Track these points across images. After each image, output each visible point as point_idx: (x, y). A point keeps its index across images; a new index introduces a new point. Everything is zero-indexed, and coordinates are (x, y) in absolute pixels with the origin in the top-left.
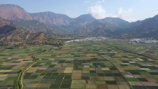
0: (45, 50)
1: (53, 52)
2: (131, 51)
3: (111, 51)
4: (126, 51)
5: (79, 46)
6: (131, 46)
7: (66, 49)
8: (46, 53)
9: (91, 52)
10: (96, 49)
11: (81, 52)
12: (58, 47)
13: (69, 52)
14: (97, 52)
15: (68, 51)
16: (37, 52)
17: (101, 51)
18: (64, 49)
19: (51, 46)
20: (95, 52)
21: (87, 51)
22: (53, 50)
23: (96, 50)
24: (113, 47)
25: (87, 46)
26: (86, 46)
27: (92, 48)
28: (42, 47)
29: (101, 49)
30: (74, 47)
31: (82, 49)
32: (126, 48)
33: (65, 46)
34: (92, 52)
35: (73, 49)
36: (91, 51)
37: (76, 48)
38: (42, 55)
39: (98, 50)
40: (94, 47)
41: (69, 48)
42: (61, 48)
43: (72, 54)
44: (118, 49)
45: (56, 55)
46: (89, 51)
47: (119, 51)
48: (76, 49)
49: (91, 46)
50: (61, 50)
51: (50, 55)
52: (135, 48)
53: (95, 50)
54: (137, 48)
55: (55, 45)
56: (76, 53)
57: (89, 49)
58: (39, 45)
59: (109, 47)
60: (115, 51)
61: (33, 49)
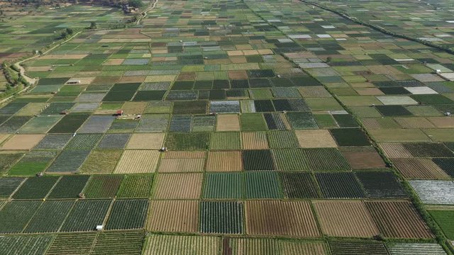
0: (70, 32)
1: (99, 37)
2: (398, 32)
3: (324, 31)
4: (379, 30)
5: (204, 10)
6: (389, 6)
7: (153, 22)
8: (70, 47)
9: (246, 34)
10: (267, 22)
11: (207, 38)
12: (126, 13)
13: (163, 37)
14: (271, 35)
15: (159, 31)
16: (33, 41)
17: (285, 29)
18: (147, 22)
19: (101, 8)
20: (263, 37)
21: (234, 32)
22: (103, 27)
23: (266, 29)
24: (326, 13)
25: (232, 7)
26: (229, 11)
27: (252, 18)
28: (64, 15)
29: (284, 21)
30: (183, 14)
31: (213, 23)
32: (374, 17)
33: (151, 10)
34: (251, 38)
35: (180, 21)
36: (246, 31)
37: (190, 17)
38: (49, 53)
39: (274, 27)
40: (257, 14)
41: (162, 20)
42: (135, 20)
43: (172, 49)
44: (346, 20)
45: (108, 55)
46: (239, 32)
47: (354, 29)
48: (189, 24)
49: (248, 8)
50: (132, 27)
51: (82, 57)
52: (406, 17)
53: (261, 29)
54: (415, 17)
55: (115, 6)
56: (188, 42)
57: (238, 24)
58: (57, 5)
59: (311, 13)
60: (338, 29)
61: (27, 26)
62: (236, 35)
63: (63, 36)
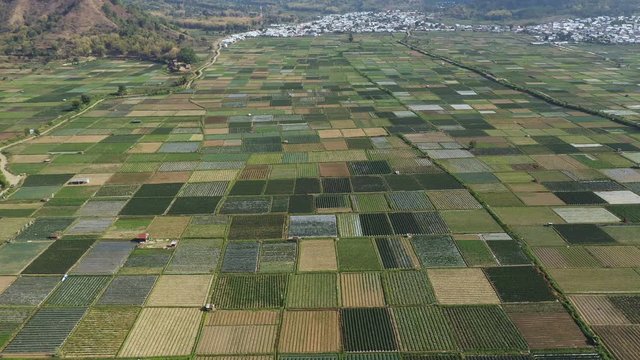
0: (86, 100)
1: (129, 108)
2: (562, 100)
3: (460, 100)
4: (541, 98)
5: (285, 68)
6: (551, 62)
7: (210, 85)
8: (84, 124)
9: (347, 104)
10: (376, 85)
11: (288, 110)
12: (173, 71)
13: (224, 108)
14: (384, 105)
15: (219, 98)
16: (31, 114)
17: (403, 96)
18: (201, 84)
19: (138, 64)
20: (371, 109)
21: (329, 100)
22: (137, 93)
23: (375, 95)
24: (462, 73)
25: (325, 63)
26: (321, 68)
27: (354, 80)
28: (83, 74)
29: (403, 85)
30: (255, 73)
31: (297, 87)
32: (533, 79)
33: (209, 66)
34: (354, 110)
35: (251, 84)
36: (345, 98)
37: (265, 78)
38: (50, 134)
39: (387, 92)
40: (362, 74)
41: (225, 81)
42: (184, 81)
43: (235, 127)
44: (491, 82)
45: (140, 135)
46: (335, 100)
47: (506, 96)
48: (263, 88)
49: (349, 64)
50: (178, 92)
52: (578, 78)
53: (367, 96)
54: (592, 78)
55: (158, 61)
56: (260, 115)
57: (335, 89)
58: (75, 60)
59: (440, 71)
60: (480, 96)
61: (25, 90)
62: (331, 104)
63: (76, 107)
